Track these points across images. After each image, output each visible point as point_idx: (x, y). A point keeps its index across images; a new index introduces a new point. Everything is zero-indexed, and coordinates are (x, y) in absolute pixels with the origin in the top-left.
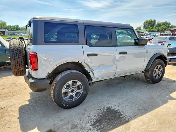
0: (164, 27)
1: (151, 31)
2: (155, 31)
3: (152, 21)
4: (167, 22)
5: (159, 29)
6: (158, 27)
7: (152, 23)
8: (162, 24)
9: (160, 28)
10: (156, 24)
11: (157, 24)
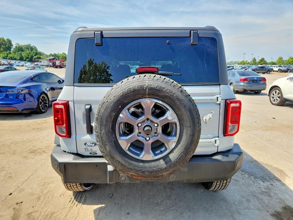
0: (30, 53)
1: (9, 59)
2: (15, 59)
3: (4, 41)
4: (32, 46)
5: (22, 56)
6: (20, 52)
7: (6, 44)
8: (24, 48)
9: (24, 54)
10: (14, 47)
11: (16, 47)
